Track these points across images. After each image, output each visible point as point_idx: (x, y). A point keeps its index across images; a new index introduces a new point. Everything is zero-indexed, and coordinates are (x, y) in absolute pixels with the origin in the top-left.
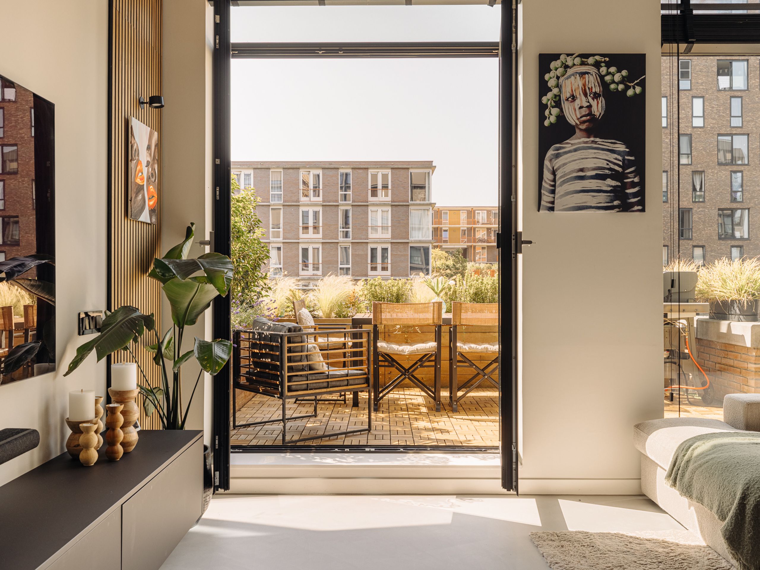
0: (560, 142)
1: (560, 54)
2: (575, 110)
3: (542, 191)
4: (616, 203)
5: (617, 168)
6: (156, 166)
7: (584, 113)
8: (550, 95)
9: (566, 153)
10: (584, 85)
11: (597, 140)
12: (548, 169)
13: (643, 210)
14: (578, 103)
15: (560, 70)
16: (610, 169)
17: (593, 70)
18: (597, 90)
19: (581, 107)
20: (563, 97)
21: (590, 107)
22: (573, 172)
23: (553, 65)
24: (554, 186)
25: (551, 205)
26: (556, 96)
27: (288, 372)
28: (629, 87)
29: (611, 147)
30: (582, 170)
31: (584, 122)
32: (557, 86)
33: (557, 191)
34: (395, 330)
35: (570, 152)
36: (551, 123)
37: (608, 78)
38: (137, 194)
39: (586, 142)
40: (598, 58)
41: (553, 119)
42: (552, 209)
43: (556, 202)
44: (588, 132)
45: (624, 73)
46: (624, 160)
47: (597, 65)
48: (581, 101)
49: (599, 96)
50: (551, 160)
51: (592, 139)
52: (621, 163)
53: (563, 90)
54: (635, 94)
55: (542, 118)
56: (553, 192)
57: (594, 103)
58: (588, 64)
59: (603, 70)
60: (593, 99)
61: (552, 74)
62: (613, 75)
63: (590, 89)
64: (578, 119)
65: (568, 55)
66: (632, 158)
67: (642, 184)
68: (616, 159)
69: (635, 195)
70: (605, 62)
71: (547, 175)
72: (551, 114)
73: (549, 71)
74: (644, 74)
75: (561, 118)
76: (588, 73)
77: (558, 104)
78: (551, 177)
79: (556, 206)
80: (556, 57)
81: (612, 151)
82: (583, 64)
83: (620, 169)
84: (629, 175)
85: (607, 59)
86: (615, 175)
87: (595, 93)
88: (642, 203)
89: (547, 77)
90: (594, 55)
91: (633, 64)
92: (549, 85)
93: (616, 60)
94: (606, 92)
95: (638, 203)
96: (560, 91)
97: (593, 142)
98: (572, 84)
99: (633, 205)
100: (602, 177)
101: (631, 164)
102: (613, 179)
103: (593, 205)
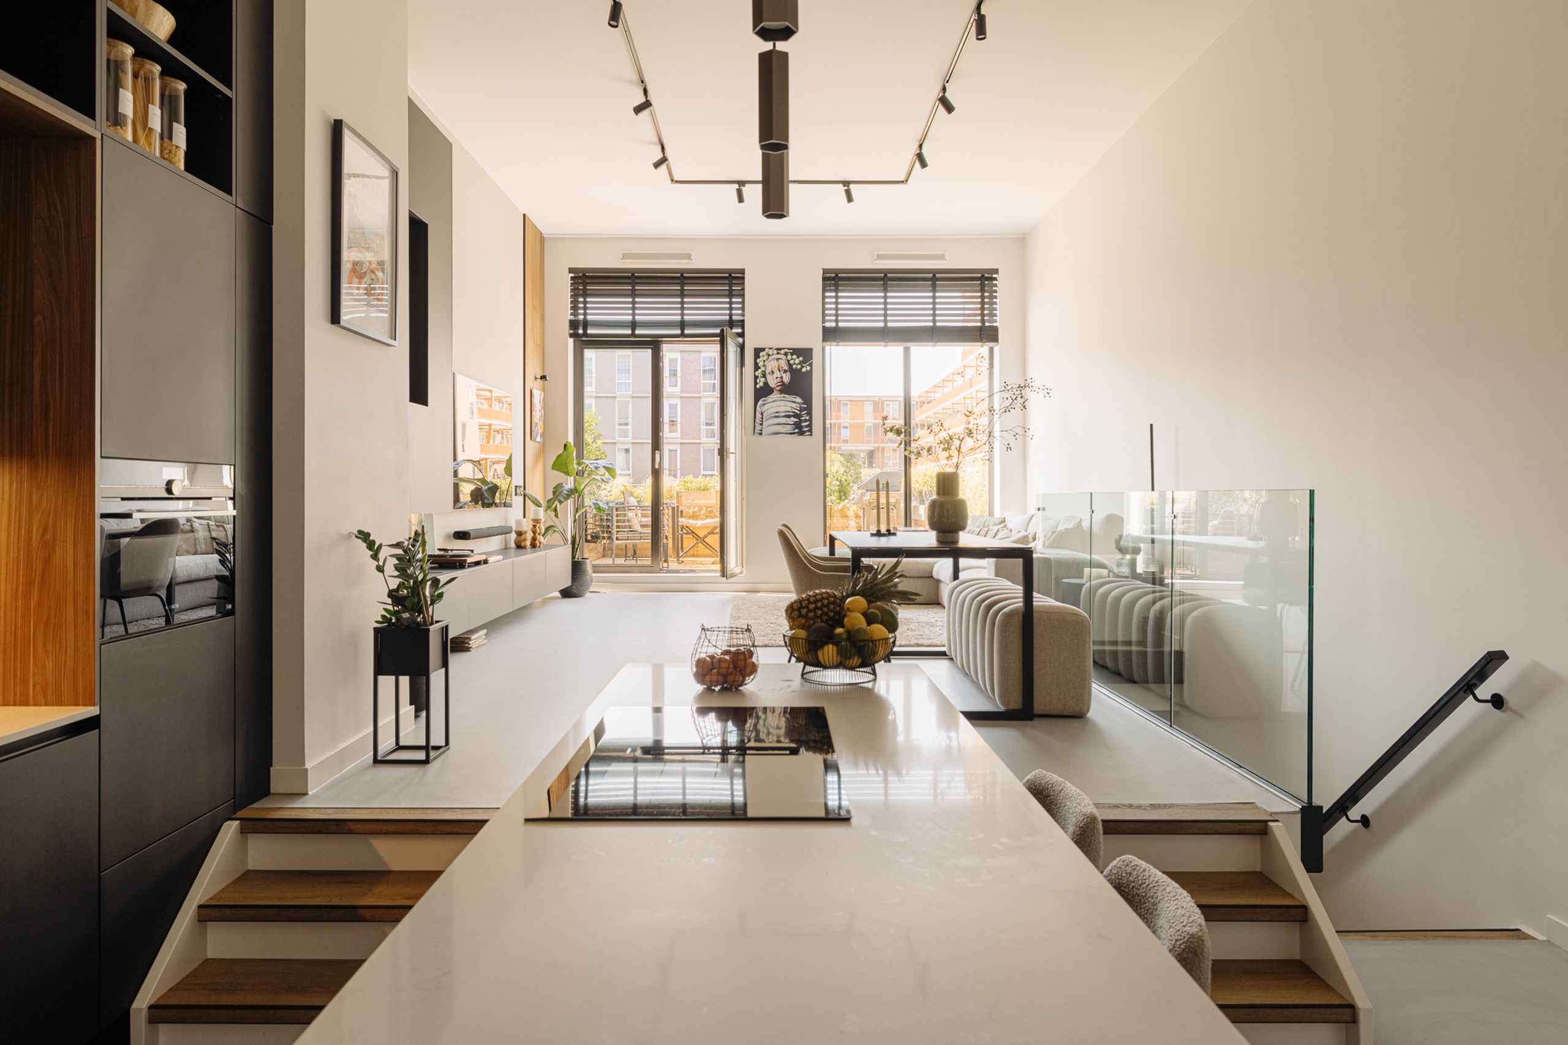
0: (765, 397)
2: (774, 379)
3: (755, 424)
4: (796, 431)
5: (797, 411)
6: (543, 411)
7: (778, 381)
8: (760, 371)
9: (768, 403)
10: (779, 365)
11: (786, 396)
12: (759, 412)
13: (811, 435)
14: (775, 375)
15: (766, 357)
16: (793, 412)
17: (784, 357)
18: (786, 368)
19: (777, 378)
20: (767, 372)
21: (782, 377)
22: (771, 414)
23: (762, 354)
24: (762, 421)
25: (760, 432)
26: (763, 371)
27: (617, 528)
28: (804, 367)
29: (794, 400)
30: (777, 412)
31: (779, 386)
32: (764, 366)
33: (764, 424)
34: (701, 515)
35: (771, 402)
37: (792, 362)
39: (780, 397)
40: (786, 350)
41: (761, 384)
42: (761, 434)
43: (763, 430)
44: (781, 391)
45: (801, 359)
46: (801, 407)
47: (786, 354)
48: (777, 374)
49: (787, 371)
50: (760, 407)
51: (783, 395)
52: (799, 409)
53: (767, 368)
54: (807, 370)
55: (756, 383)
56: (762, 424)
57: (784, 375)
58: (781, 354)
59: (789, 357)
60: (784, 373)
61: (761, 359)
62: (795, 360)
63: (782, 368)
64: (775, 384)
65: (770, 349)
66: (805, 406)
67: (810, 420)
68: (796, 406)
69: (807, 426)
70: (790, 353)
71: (758, 415)
73: (759, 357)
74: (812, 359)
75: (766, 384)
76: (781, 359)
77: (764, 376)
78: (761, 416)
79: (763, 432)
80: (763, 350)
81: (794, 402)
82: (778, 353)
83: (798, 412)
84: (804, 415)
85: (791, 351)
86: (796, 416)
87: (785, 370)
88: (810, 431)
89: (758, 361)
90: (784, 349)
91: (805, 354)
92: (759, 365)
93: (796, 352)
94: (791, 369)
95: (808, 431)
96: (765, 369)
97: (784, 397)
98: (771, 365)
99: (805, 432)
100: (789, 417)
101: (804, 409)
102: (794, 417)
103: (784, 431)
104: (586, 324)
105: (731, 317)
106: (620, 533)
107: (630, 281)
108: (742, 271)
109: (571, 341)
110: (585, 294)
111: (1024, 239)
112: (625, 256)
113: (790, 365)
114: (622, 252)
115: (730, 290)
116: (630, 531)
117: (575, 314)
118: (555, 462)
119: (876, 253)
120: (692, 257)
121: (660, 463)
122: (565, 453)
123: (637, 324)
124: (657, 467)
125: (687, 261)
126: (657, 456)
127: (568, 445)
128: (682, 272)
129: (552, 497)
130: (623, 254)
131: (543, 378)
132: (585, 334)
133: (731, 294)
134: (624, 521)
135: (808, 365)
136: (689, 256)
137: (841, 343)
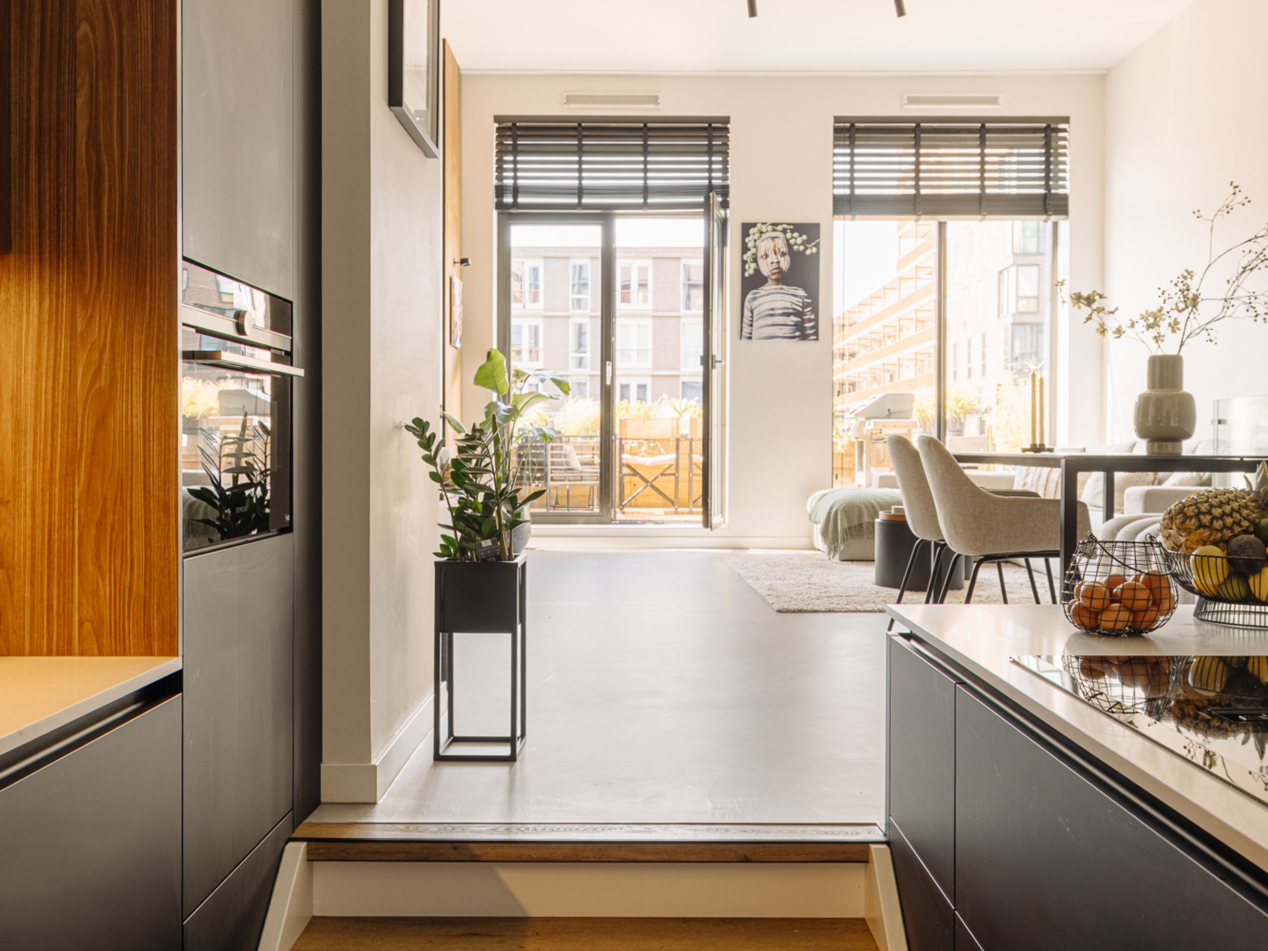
0: (756, 288)
1: (757, 223)
2: (768, 265)
3: (744, 325)
4: (798, 334)
5: (798, 308)
6: (461, 305)
7: (774, 267)
8: (749, 253)
9: (761, 297)
10: (775, 246)
11: (784, 287)
12: (748, 309)
13: (817, 339)
14: (769, 260)
15: (757, 235)
16: (793, 309)
17: (781, 235)
18: (784, 249)
19: (772, 263)
20: (759, 256)
21: (778, 262)
22: (766, 310)
23: (752, 231)
24: (752, 321)
25: (749, 335)
26: (753, 254)
27: (552, 465)
28: (808, 248)
29: (794, 292)
30: (772, 309)
31: (774, 274)
32: (755, 247)
33: (754, 325)
35: (764, 296)
36: (750, 275)
37: (792, 241)
39: (776, 289)
40: (785, 226)
41: (751, 272)
42: (750, 338)
43: (753, 333)
44: (778, 281)
45: (804, 237)
46: (803, 303)
47: (784, 231)
48: (773, 258)
49: (786, 254)
50: (749, 302)
51: (780, 286)
52: (801, 305)
53: (759, 250)
54: (812, 253)
55: (744, 270)
56: (751, 325)
57: (782, 260)
58: (777, 231)
59: (789, 235)
60: (781, 257)
61: (751, 238)
62: (796, 239)
63: (779, 249)
64: (770, 272)
65: (763, 224)
66: (809, 301)
67: (816, 320)
68: (798, 301)
69: (812, 328)
70: (790, 229)
71: (747, 313)
72: (749, 267)
73: (749, 235)
74: (819, 238)
75: (757, 271)
76: (777, 237)
77: (755, 260)
78: (750, 314)
79: (753, 336)
80: (754, 225)
81: (795, 296)
82: (774, 230)
83: (800, 309)
84: (807, 313)
85: (792, 227)
86: (797, 314)
87: (783, 253)
88: (816, 334)
89: (747, 240)
90: (781, 224)
91: (810, 231)
92: (749, 246)
93: (798, 228)
94: (791, 251)
95: (814, 334)
96: (757, 250)
97: (780, 288)
98: (765, 246)
99: (809, 335)
100: (788, 315)
102: (795, 316)
103: (781, 335)
104: (516, 191)
105: (710, 182)
106: (556, 471)
107: (575, 133)
108: (726, 120)
109: (495, 213)
110: (515, 151)
111: (1103, 77)
112: (570, 100)
113: (790, 246)
114: (566, 94)
115: (710, 146)
116: (568, 469)
117: (500, 178)
118: (477, 375)
119: (906, 96)
120: (659, 101)
121: (612, 378)
122: (490, 364)
123: (585, 191)
124: (608, 382)
125: (653, 106)
126: (609, 369)
127: (493, 353)
128: (645, 120)
129: (484, 419)
130: (567, 96)
131: (464, 261)
132: (515, 205)
133: (710, 151)
134: (560, 456)
135: (814, 246)
136: (655, 100)
137: (857, 217)
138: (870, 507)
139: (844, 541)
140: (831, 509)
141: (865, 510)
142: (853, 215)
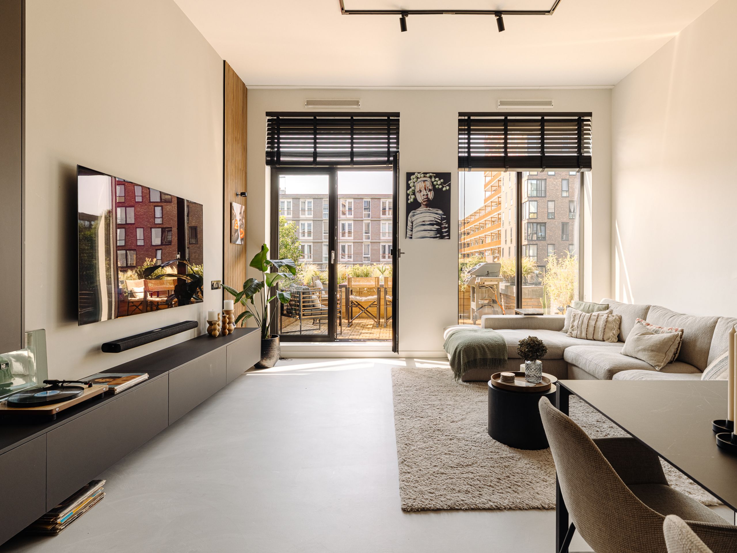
0: (415, 210)
1: (415, 173)
2: (421, 196)
3: (408, 230)
4: (438, 235)
5: (438, 221)
6: (244, 221)
7: (425, 198)
8: (411, 190)
9: (417, 214)
10: (425, 186)
11: (430, 209)
12: (410, 221)
13: (449, 238)
14: (422, 193)
15: (415, 179)
16: (436, 221)
17: (429, 179)
18: (431, 188)
19: (424, 195)
20: (416, 191)
21: (427, 195)
22: (420, 222)
23: (412, 177)
24: (412, 228)
25: (411, 236)
26: (413, 190)
28: (444, 187)
29: (436, 212)
30: (424, 221)
31: (425, 201)
32: (414, 186)
33: (413, 231)
35: (419, 214)
36: (411, 202)
37: (435, 183)
38: (235, 233)
39: (426, 210)
40: (431, 174)
41: (412, 200)
42: (411, 238)
43: (413, 235)
44: (427, 206)
45: (442, 181)
46: (441, 217)
47: (431, 177)
48: (424, 192)
49: (431, 190)
50: (411, 217)
51: (428, 208)
52: (440, 219)
53: (416, 188)
54: (446, 190)
55: (407, 199)
56: (412, 231)
57: (429, 193)
58: (427, 177)
59: (433, 179)
60: (429, 192)
61: (412, 181)
62: (437, 182)
63: (428, 187)
64: (422, 200)
65: (418, 173)
66: (445, 217)
67: (449, 227)
68: (438, 217)
69: (446, 232)
70: (434, 176)
71: (409, 224)
72: (411, 198)
73: (410, 179)
74: (450, 181)
75: (415, 199)
76: (427, 181)
78: (411, 224)
79: (413, 237)
80: (413, 174)
81: (437, 214)
82: (424, 177)
83: (440, 221)
84: (444, 224)
85: (435, 175)
86: (438, 224)
88: (449, 235)
89: (409, 182)
90: (429, 173)
91: (446, 177)
92: (410, 185)
93: (439, 175)
94: (434, 188)
95: (447, 236)
96: (415, 188)
97: (428, 210)
98: (420, 185)
99: (445, 236)
100: (432, 225)
101: (444, 219)
102: (437, 225)
103: (428, 236)
104: (279, 155)
105: (389, 150)
106: (306, 311)
107: (312, 122)
108: (398, 114)
109: (268, 167)
110: (279, 132)
111: (611, 90)
112: (309, 103)
114: (306, 100)
115: (389, 129)
117: (271, 147)
118: (253, 259)
119: (499, 101)
120: (359, 104)
121: (335, 260)
122: (262, 253)
123: (318, 155)
124: (332, 262)
125: (356, 107)
126: (333, 255)
127: (265, 246)
128: (352, 115)
130: (307, 101)
131: (243, 194)
132: (279, 162)
133: (389, 133)
134: (309, 302)
135: (447, 185)
136: (357, 103)
137: (472, 169)
138: (481, 348)
139: (465, 371)
140: (456, 349)
141: (478, 350)
142: (469, 168)
